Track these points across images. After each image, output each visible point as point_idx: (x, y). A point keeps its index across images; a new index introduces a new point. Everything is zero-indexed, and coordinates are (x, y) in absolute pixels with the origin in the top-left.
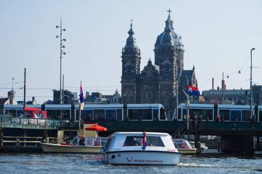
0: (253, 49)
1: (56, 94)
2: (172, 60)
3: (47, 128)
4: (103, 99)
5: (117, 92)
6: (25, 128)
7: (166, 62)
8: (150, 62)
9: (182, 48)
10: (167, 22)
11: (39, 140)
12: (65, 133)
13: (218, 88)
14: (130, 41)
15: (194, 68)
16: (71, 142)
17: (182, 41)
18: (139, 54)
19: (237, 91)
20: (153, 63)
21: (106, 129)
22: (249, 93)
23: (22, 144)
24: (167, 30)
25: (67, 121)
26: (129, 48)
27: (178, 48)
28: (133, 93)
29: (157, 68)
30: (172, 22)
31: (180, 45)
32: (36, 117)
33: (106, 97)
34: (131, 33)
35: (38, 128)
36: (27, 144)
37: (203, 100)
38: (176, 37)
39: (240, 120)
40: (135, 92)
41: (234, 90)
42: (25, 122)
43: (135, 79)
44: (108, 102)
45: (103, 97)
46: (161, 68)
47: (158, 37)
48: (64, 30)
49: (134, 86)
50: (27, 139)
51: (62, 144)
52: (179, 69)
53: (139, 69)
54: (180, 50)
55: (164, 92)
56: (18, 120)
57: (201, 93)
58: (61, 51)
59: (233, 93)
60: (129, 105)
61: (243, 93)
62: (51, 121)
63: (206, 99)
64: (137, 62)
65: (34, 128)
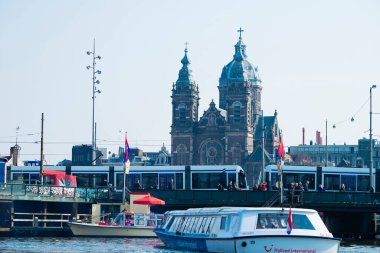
0: (374, 86)
1: (76, 150)
2: (245, 102)
3: (77, 200)
4: (144, 158)
5: (164, 148)
6: (44, 200)
7: (237, 104)
8: (212, 105)
9: (258, 83)
10: (237, 47)
11: (65, 218)
12: (103, 207)
13: (311, 143)
14: (184, 74)
15: (276, 114)
16: (113, 221)
17: (259, 75)
18: (197, 93)
19: (339, 147)
20: (217, 106)
21: (163, 203)
22: (356, 150)
23: (41, 224)
24: (238, 58)
25: (106, 191)
26: (183, 84)
27: (254, 84)
28: (189, 149)
29: (224, 113)
30: (244, 46)
31: (255, 80)
32: (61, 184)
33: (149, 154)
34: (185, 62)
35: (64, 200)
36: (48, 224)
37: (291, 160)
38: (250, 68)
39: (353, 189)
40: (191, 147)
41: (335, 146)
42: (45, 191)
43: (191, 129)
44: (152, 163)
45: (144, 155)
46: (229, 113)
47: (224, 69)
48: (99, 58)
49: (188, 139)
50: (48, 217)
51: (100, 224)
52: (255, 115)
53: (196, 115)
54: (256, 88)
55: (233, 148)
56: (35, 189)
57: (286, 150)
58: (94, 88)
59: (332, 150)
60: (193, 168)
61: (348, 150)
62: (83, 190)
63: (294, 158)
64: (195, 104)
65: (58, 200)
